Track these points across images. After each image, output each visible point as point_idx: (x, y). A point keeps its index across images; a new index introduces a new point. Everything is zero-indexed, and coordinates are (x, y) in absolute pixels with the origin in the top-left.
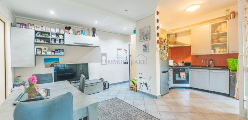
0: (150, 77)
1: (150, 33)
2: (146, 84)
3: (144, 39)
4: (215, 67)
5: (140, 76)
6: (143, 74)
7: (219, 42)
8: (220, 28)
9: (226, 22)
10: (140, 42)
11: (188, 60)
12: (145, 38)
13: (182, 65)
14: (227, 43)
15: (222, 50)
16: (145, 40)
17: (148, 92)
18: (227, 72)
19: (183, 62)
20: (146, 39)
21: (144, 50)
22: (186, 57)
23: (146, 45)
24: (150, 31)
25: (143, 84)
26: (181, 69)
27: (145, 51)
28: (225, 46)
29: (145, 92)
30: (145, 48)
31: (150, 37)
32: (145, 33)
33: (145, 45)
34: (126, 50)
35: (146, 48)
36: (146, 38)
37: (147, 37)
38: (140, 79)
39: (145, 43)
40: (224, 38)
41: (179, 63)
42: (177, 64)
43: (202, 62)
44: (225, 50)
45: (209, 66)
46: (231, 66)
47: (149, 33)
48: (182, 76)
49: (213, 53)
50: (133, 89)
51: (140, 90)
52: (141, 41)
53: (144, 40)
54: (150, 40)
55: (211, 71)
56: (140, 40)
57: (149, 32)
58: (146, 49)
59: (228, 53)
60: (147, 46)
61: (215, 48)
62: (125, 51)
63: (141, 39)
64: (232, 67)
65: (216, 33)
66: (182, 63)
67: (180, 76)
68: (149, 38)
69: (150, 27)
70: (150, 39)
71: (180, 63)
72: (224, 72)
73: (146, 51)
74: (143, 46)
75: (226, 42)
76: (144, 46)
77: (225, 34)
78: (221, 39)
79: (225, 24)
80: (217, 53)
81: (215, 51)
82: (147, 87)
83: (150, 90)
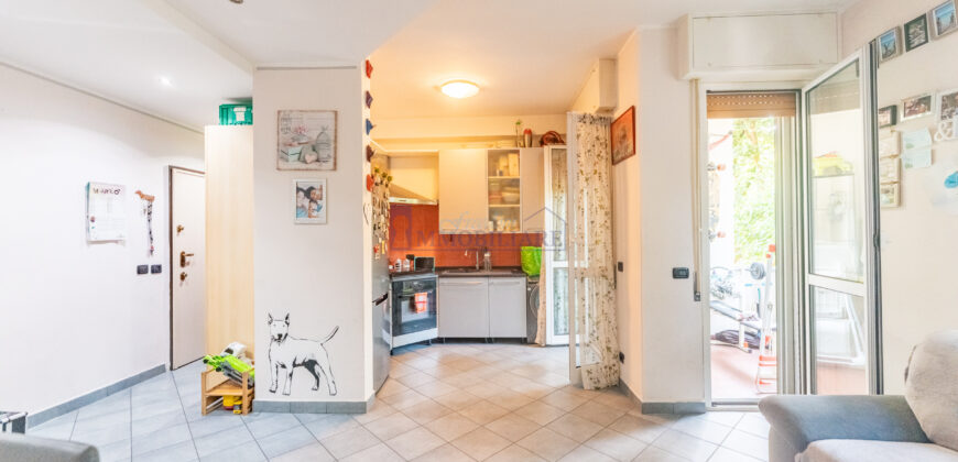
0: (333, 329)
1: (335, 141)
2: (310, 365)
3: (305, 162)
4: (494, 268)
5: (280, 328)
6: (290, 320)
7: (503, 201)
8: (505, 164)
9: (517, 152)
10: (278, 169)
11: (426, 250)
12: (309, 158)
13: (407, 265)
14: (520, 205)
15: (509, 222)
16: (310, 166)
17: (322, 396)
18: (522, 281)
19: (410, 257)
20: (318, 160)
21: (300, 209)
23: (312, 188)
24: (336, 130)
25: (295, 365)
26: (416, 283)
27: (310, 216)
28: (513, 214)
29: (303, 403)
30: (306, 202)
31: (335, 159)
32: (314, 135)
33: (305, 189)
34: (151, 199)
35: (312, 200)
36: (314, 157)
37: (323, 154)
38: (275, 343)
39: (307, 180)
40: (514, 192)
41: (399, 261)
43: (466, 254)
44: (515, 223)
45: (481, 268)
46: (529, 265)
47: (333, 138)
48: (419, 306)
50: (228, 403)
51: (278, 398)
52: (282, 164)
53: (304, 166)
54: (335, 169)
55: (492, 280)
56: (280, 162)
57: (331, 134)
58: (314, 206)
59: (521, 232)
60: (318, 193)
61: (496, 217)
62: (146, 203)
63: (283, 155)
64: (530, 268)
65: (498, 177)
66: (407, 261)
67: (413, 307)
68: (332, 160)
69: (336, 113)
70: (335, 164)
71: (403, 260)
72: (518, 283)
73: (315, 214)
74: (298, 190)
75: (518, 202)
76: (301, 194)
77: (515, 183)
78: (507, 195)
79: (516, 156)
80: (500, 230)
81: (495, 224)
82: (317, 378)
83: (331, 384)
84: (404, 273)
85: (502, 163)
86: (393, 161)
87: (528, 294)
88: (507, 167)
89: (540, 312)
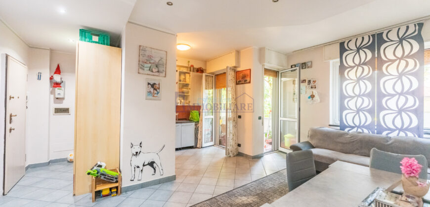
0: (162, 146)
2: (151, 164)
3: (152, 71)
8: (184, 77)
9: (189, 73)
10: (139, 73)
12: (154, 70)
14: (190, 95)
15: (185, 101)
16: (154, 74)
17: (157, 177)
20: (158, 72)
21: (149, 92)
23: (155, 84)
24: (166, 60)
25: (144, 165)
27: (153, 96)
29: (148, 182)
30: (152, 90)
31: (166, 72)
32: (157, 60)
33: (152, 84)
35: (155, 89)
36: (157, 70)
37: (161, 69)
38: (134, 157)
39: (154, 79)
40: (187, 89)
46: (195, 118)
47: (165, 63)
52: (141, 71)
53: (152, 73)
54: (165, 77)
56: (140, 69)
57: (164, 61)
58: (155, 92)
60: (157, 86)
63: (141, 67)
65: (182, 82)
68: (164, 73)
69: (166, 52)
72: (191, 125)
73: (156, 95)
74: (149, 84)
75: (188, 93)
76: (150, 86)
77: (187, 85)
78: (185, 90)
79: (189, 75)
81: (181, 102)
82: (155, 169)
83: (161, 171)
87: (195, 128)
88: (185, 79)
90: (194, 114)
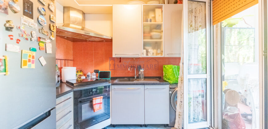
7: (151, 38)
8: (153, 15)
9: (160, 7)
11: (105, 67)
13: (94, 76)
14: (163, 40)
15: (155, 50)
18: (167, 87)
19: (96, 71)
22: (102, 62)
26: (94, 90)
28: (157, 45)
40: (159, 32)
41: (89, 73)
42: (85, 75)
43: (129, 70)
44: (159, 51)
45: (138, 78)
46: (171, 77)
49: (145, 56)
55: (147, 87)
59: (163, 56)
61: (147, 48)
64: (171, 79)
65: (149, 23)
66: (94, 73)
71: (91, 73)
72: (163, 89)
75: (161, 38)
77: (158, 27)
78: (154, 34)
79: (160, 10)
80: (150, 55)
81: (147, 52)
84: (92, 83)
85: (151, 15)
86: (87, 16)
87: (170, 95)
88: (155, 17)
89: (178, 107)
90: (169, 69)
